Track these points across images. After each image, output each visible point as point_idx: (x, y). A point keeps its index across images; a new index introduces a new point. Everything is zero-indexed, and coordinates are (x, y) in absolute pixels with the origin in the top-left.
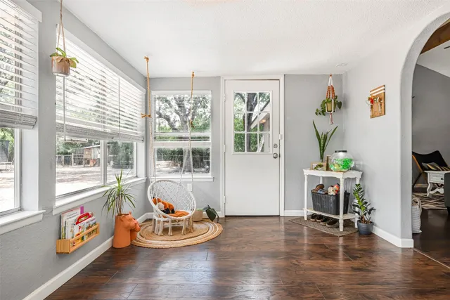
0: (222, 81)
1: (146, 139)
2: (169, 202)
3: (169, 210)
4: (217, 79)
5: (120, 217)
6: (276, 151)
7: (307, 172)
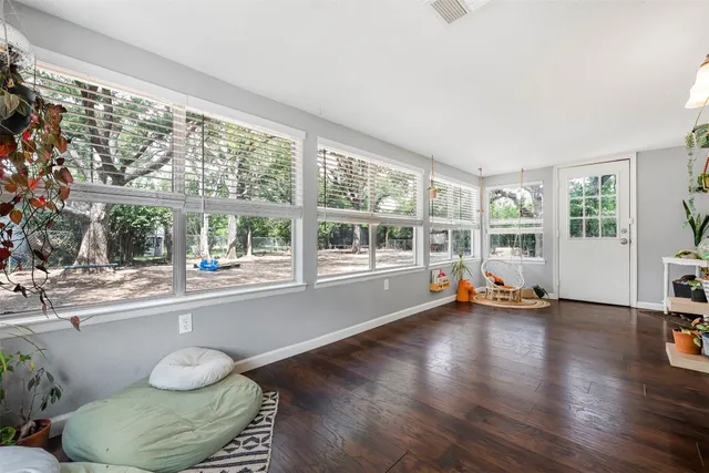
0: (555, 170)
1: (480, 227)
2: (499, 277)
3: (499, 283)
4: (549, 169)
5: (461, 282)
6: (626, 236)
7: (666, 260)
